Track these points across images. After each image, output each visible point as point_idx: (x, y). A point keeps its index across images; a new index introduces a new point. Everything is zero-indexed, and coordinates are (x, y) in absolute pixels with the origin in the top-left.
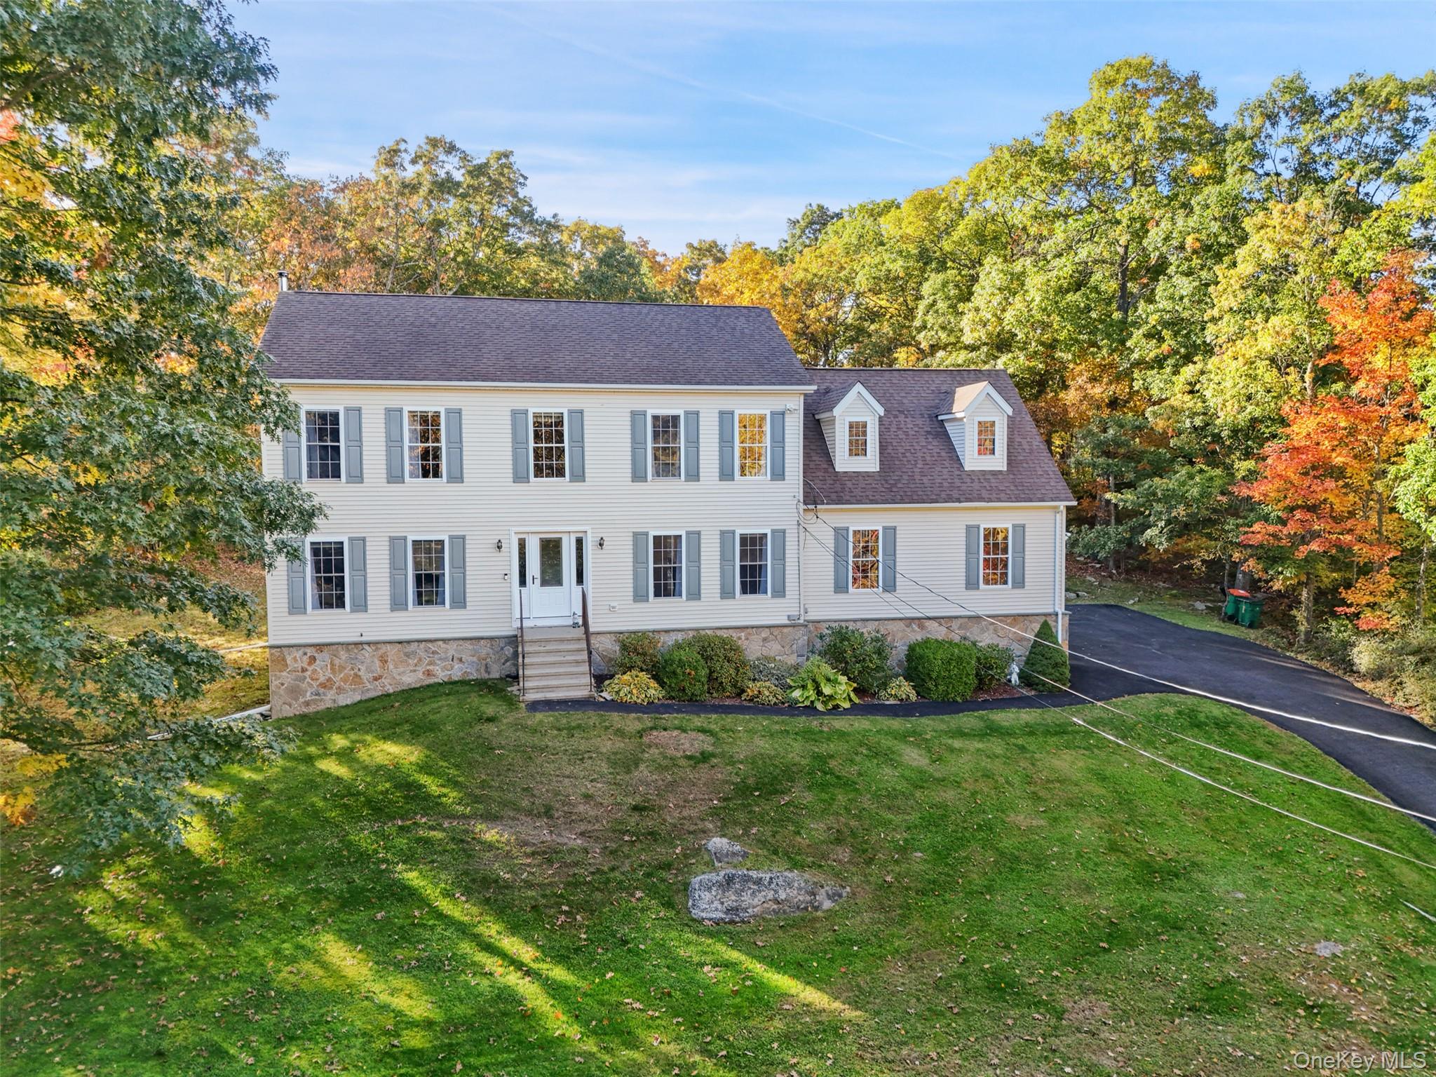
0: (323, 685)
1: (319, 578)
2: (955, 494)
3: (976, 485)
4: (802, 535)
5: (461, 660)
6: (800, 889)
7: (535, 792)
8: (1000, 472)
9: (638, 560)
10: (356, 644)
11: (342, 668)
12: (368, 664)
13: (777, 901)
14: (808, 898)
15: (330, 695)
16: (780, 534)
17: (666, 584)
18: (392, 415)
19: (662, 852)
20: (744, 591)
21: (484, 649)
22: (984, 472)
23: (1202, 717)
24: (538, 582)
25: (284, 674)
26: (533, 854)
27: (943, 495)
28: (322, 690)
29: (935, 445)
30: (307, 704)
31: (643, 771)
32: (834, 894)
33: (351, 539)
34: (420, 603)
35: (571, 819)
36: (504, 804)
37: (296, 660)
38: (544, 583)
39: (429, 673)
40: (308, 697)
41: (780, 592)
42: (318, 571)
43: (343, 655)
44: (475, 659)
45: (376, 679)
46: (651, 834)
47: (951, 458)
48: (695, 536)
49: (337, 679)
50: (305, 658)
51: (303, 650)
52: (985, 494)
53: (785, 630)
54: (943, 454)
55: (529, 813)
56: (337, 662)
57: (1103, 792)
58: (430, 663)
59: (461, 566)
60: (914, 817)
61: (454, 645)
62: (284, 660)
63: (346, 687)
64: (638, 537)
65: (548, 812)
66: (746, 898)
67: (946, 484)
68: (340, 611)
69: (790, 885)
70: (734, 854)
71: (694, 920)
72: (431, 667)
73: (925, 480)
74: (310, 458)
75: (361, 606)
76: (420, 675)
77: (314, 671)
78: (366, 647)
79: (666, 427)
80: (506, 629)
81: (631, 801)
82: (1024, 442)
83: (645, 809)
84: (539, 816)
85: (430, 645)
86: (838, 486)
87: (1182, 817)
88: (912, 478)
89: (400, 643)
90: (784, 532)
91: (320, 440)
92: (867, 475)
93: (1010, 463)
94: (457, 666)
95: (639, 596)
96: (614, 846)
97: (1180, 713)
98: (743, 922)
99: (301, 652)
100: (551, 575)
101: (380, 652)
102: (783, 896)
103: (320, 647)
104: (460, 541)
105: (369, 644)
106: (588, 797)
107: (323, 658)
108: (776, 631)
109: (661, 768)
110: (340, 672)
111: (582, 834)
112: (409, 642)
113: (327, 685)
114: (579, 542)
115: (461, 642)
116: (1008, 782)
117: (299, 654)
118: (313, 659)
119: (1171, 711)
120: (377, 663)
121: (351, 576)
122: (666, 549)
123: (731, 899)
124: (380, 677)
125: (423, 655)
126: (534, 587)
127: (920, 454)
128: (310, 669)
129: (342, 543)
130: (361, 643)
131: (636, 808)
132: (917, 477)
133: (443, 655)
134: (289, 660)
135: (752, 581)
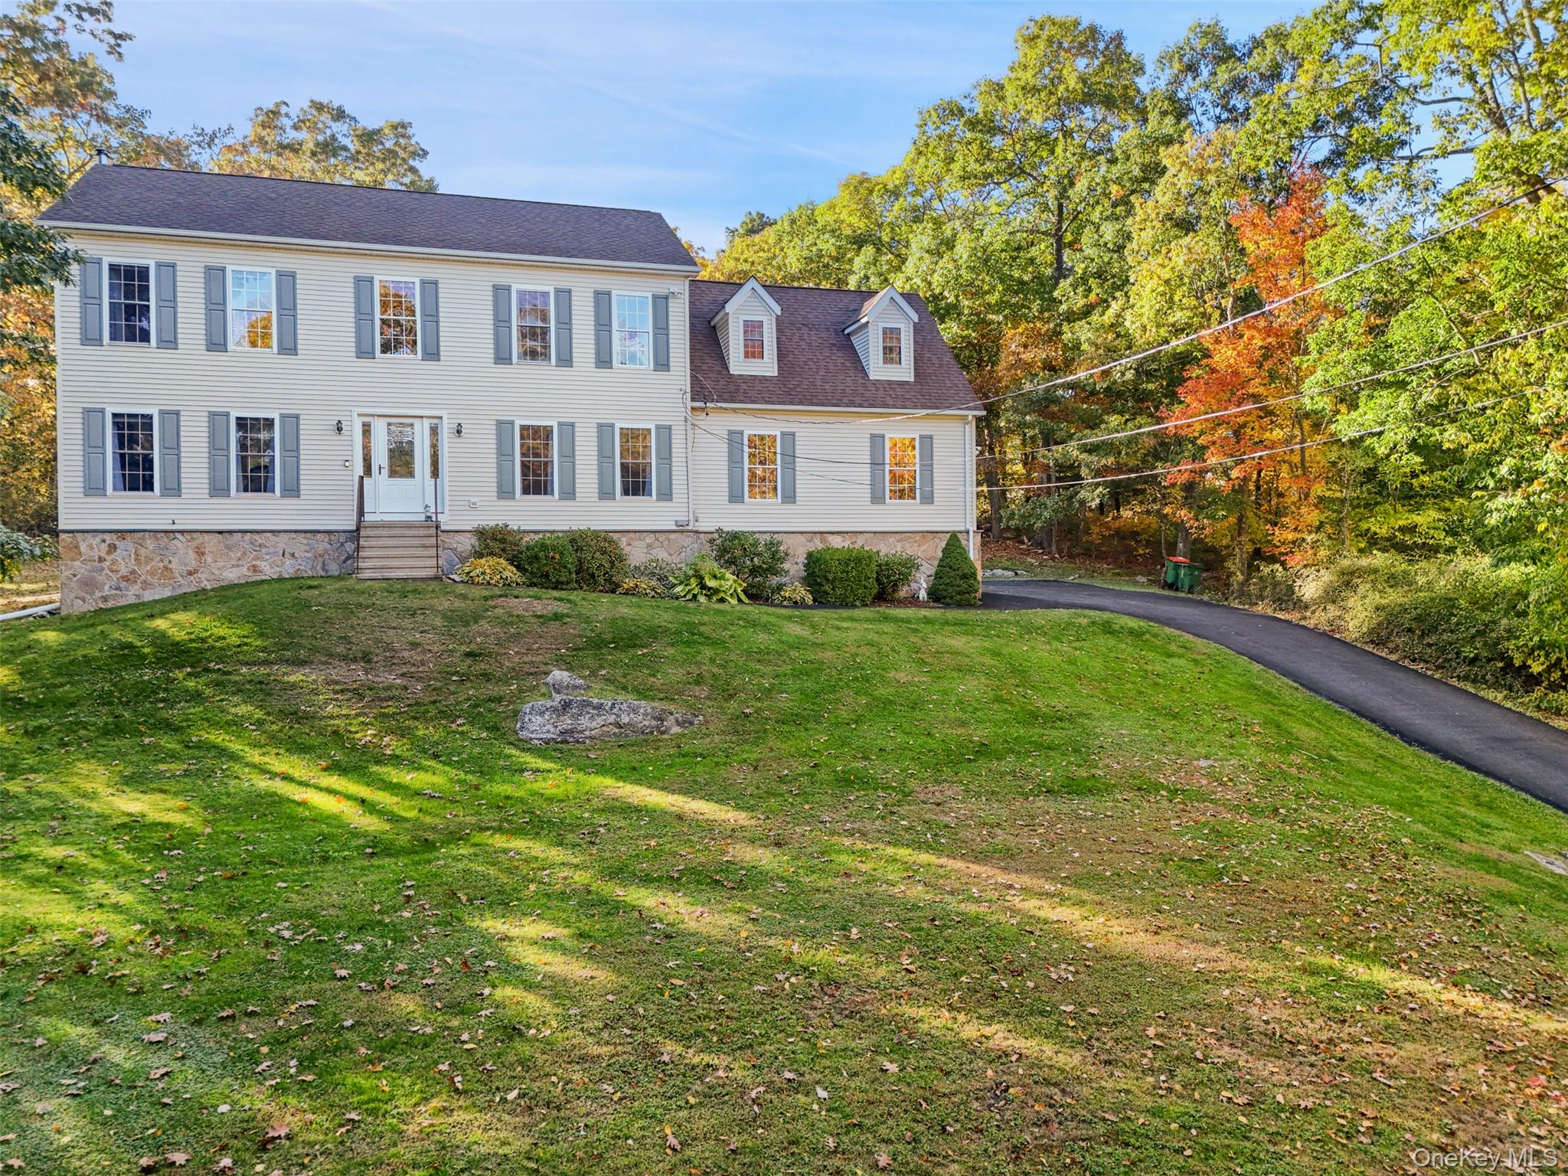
0: (126, 579)
1: (122, 456)
2: (858, 400)
3: (881, 393)
4: (690, 432)
5: (293, 555)
6: (646, 714)
7: (354, 640)
8: (907, 382)
9: (503, 453)
10: (166, 532)
11: (149, 559)
12: (182, 555)
13: (619, 726)
14: (654, 723)
15: (135, 589)
16: (665, 431)
17: (536, 483)
18: (213, 274)
19: (493, 690)
20: (626, 492)
21: (322, 544)
22: (890, 383)
23: (1117, 627)
24: (385, 472)
25: (77, 563)
26: (342, 691)
27: (845, 400)
28: (123, 584)
29: (839, 357)
30: (105, 599)
31: (484, 626)
32: (684, 722)
33: (162, 413)
34: (246, 490)
35: (390, 664)
36: (314, 650)
37: (91, 548)
38: (393, 473)
39: (255, 569)
40: (106, 591)
41: (666, 495)
42: (121, 446)
43: (150, 544)
44: (309, 555)
45: (190, 574)
46: (484, 675)
47: (856, 368)
48: (568, 428)
49: (143, 571)
50: (104, 547)
51: (101, 536)
52: (889, 401)
53: (673, 536)
54: (848, 364)
55: (344, 658)
56: (143, 551)
57: (996, 663)
58: (257, 558)
59: (293, 451)
60: (787, 668)
61: (285, 537)
62: (77, 547)
63: (155, 581)
64: (503, 427)
65: (366, 658)
66: (584, 722)
67: (848, 391)
68: (149, 493)
69: (635, 711)
70: (575, 687)
71: (520, 740)
72: (258, 563)
73: (827, 386)
74: (113, 316)
75: (174, 490)
76: (244, 571)
77: (114, 562)
78: (178, 536)
79: (533, 304)
80: (347, 523)
81: (465, 648)
82: (934, 358)
83: (480, 655)
84: (355, 660)
85: (256, 537)
86: (731, 387)
87: (1078, 686)
88: (813, 383)
89: (220, 532)
90: (669, 428)
91: (126, 298)
92: (765, 379)
93: (917, 374)
94: (288, 562)
95: (504, 493)
96: (439, 684)
97: (1093, 623)
98: (578, 742)
99: (98, 539)
100: (401, 466)
101: (196, 543)
102: (625, 719)
103: (122, 533)
104: (293, 421)
105: (182, 532)
106: (414, 645)
107: (126, 546)
108: (662, 537)
109: (504, 624)
110: (147, 563)
111: (403, 675)
112: (230, 532)
113: (129, 579)
114: (434, 431)
115: (293, 535)
116: (893, 650)
117: (95, 541)
118: (113, 548)
119: (1084, 621)
120: (192, 555)
121: (162, 455)
122: (535, 440)
123: (567, 722)
124: (196, 571)
125: (249, 547)
126: (381, 478)
127: (822, 364)
128: (109, 558)
129: (150, 417)
130: (173, 532)
131: (469, 654)
132: (819, 383)
133: (272, 550)
134: (83, 548)
135: (635, 483)
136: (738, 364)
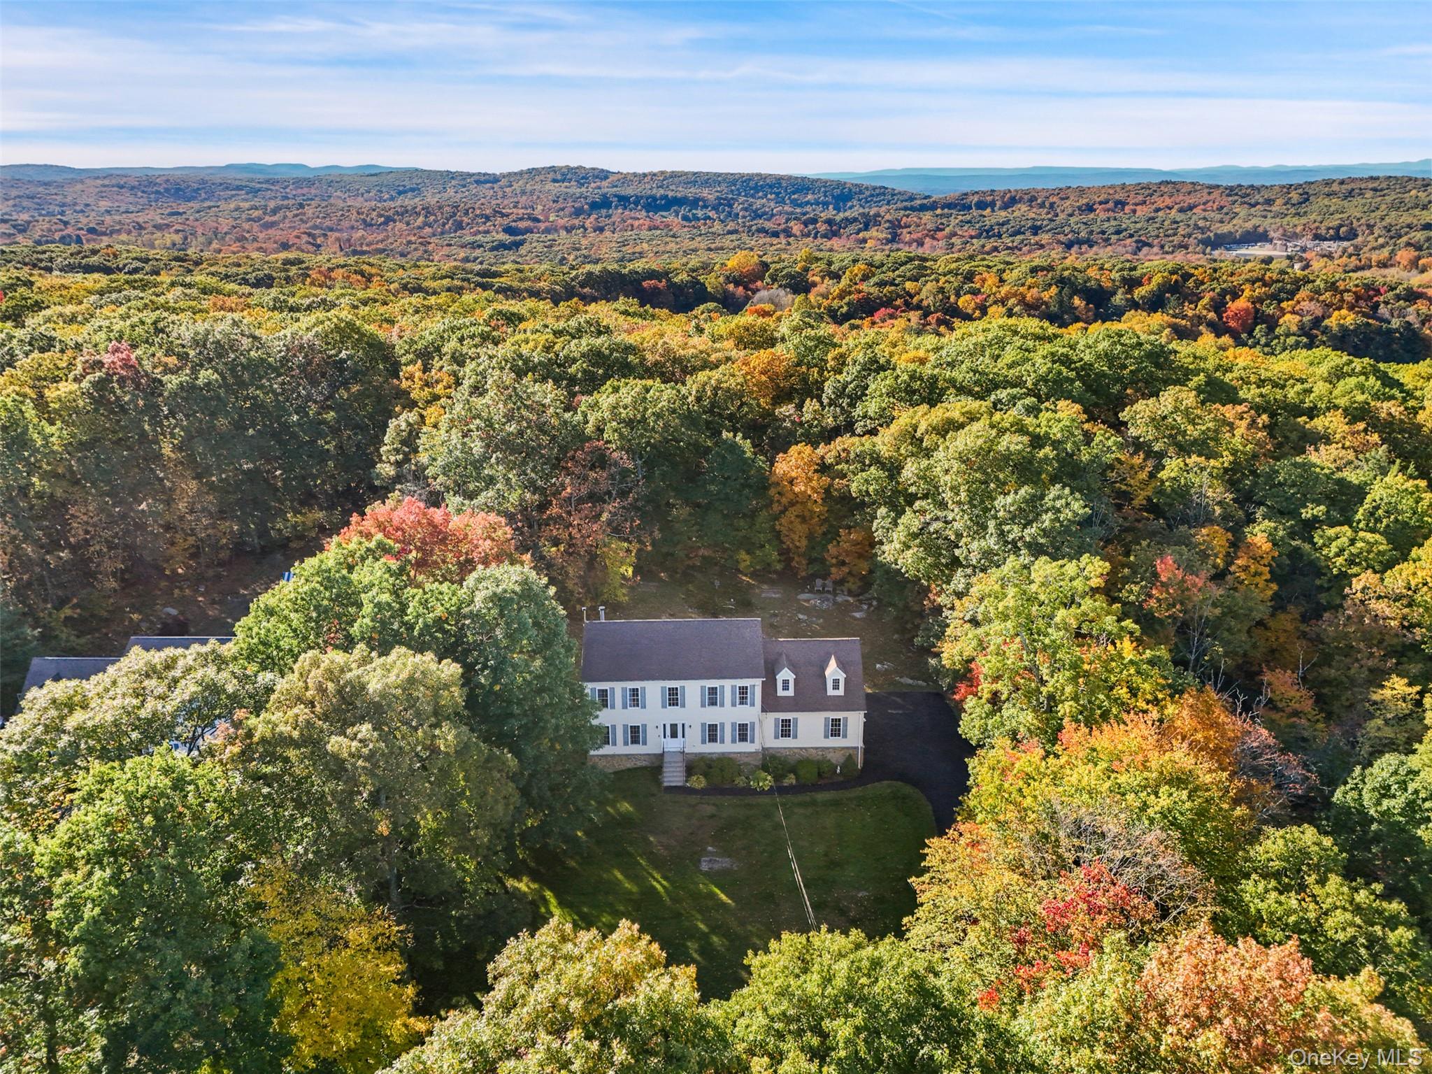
2: (823, 706)
3: (831, 702)
4: (762, 723)
5: (644, 760)
7: (664, 825)
8: (841, 697)
9: (703, 731)
16: (753, 724)
17: (713, 738)
18: (624, 690)
20: (740, 741)
21: (652, 757)
22: (835, 697)
24: (670, 737)
27: (818, 707)
29: (819, 682)
31: (694, 821)
33: (611, 725)
34: (632, 743)
38: (672, 737)
41: (752, 741)
43: (609, 758)
44: (649, 760)
46: (693, 842)
47: (822, 692)
48: (723, 724)
51: (598, 756)
52: (834, 705)
53: (752, 755)
54: (820, 690)
55: (662, 832)
58: (636, 761)
59: (645, 733)
61: (643, 756)
63: (611, 767)
64: (703, 725)
67: (818, 702)
68: (608, 746)
70: (713, 852)
71: (700, 871)
72: (636, 763)
73: (811, 700)
75: (614, 744)
76: (632, 765)
79: (713, 691)
80: (659, 751)
81: (690, 831)
82: (851, 685)
83: (693, 834)
84: (664, 833)
85: (635, 756)
86: (776, 703)
88: (807, 701)
89: (627, 755)
90: (755, 722)
91: (602, 697)
92: (789, 698)
93: (845, 692)
94: (644, 762)
95: (703, 742)
98: (712, 872)
100: (674, 735)
101: (620, 758)
103: (602, 756)
104: (645, 726)
105: (617, 755)
106: (678, 829)
108: (749, 756)
109: (699, 819)
112: (629, 755)
114: (683, 726)
115: (645, 755)
120: (620, 761)
121: (611, 736)
122: (713, 728)
123: (710, 865)
124: (620, 765)
125: (633, 759)
126: (668, 738)
127: (812, 687)
129: (608, 726)
130: (614, 755)
132: (808, 698)
133: (640, 759)
135: (743, 738)
136: (781, 692)
